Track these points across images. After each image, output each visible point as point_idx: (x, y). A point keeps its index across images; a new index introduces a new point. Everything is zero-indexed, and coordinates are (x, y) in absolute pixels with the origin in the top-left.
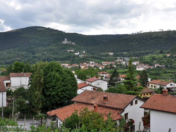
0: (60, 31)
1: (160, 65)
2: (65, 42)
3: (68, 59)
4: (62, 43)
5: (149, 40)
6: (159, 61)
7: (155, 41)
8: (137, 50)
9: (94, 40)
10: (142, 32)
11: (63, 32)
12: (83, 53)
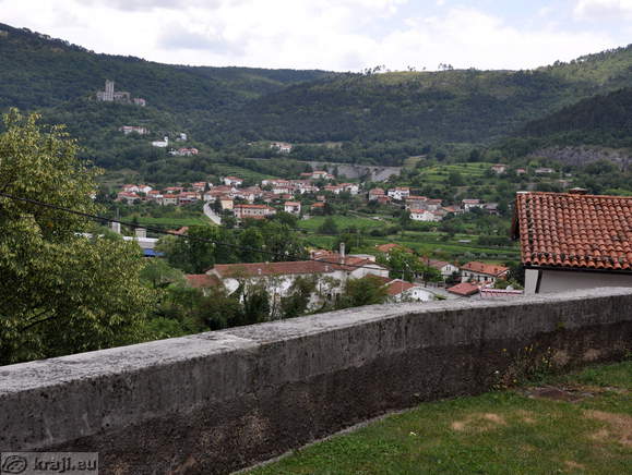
0: (75, 48)
1: (481, 203)
2: (109, 94)
3: (131, 163)
4: (95, 98)
5: (409, 101)
6: (473, 189)
7: (430, 107)
8: (374, 136)
9: (207, 90)
10: (383, 71)
11: (84, 50)
12: (178, 139)
